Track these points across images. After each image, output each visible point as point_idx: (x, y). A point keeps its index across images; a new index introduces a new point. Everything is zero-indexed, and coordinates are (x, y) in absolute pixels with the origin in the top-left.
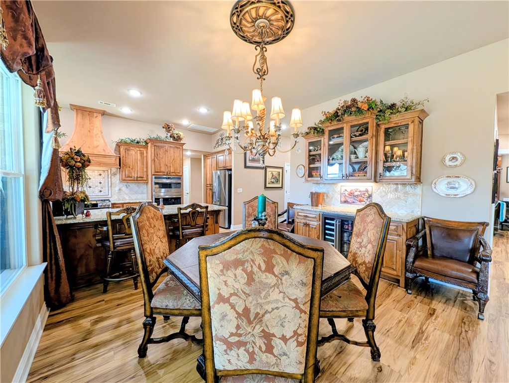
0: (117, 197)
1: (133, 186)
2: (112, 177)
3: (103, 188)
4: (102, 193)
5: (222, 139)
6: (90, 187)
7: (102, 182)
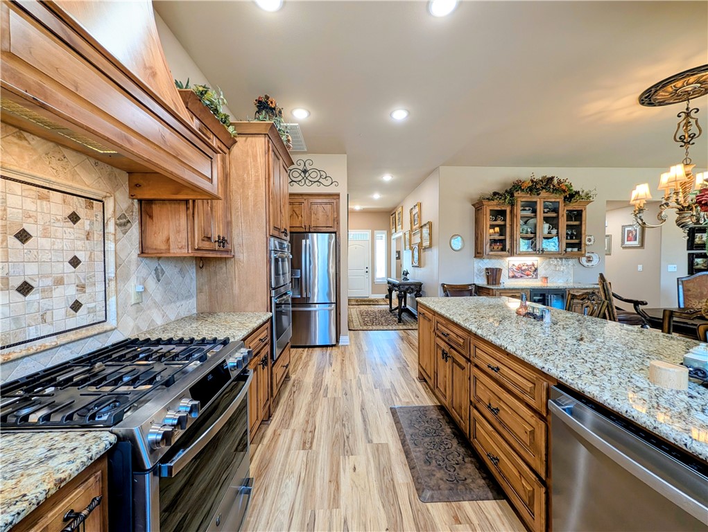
0: (132, 324)
2: (119, 233)
3: (88, 290)
4: (82, 317)
5: (305, 171)
6: (25, 289)
7: (81, 256)
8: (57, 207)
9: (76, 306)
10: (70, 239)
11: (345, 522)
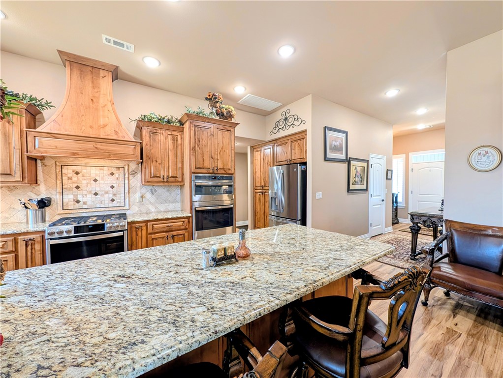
0: (137, 209)
1: (161, 191)
2: (131, 177)
3: (117, 196)
4: (115, 204)
5: (286, 119)
6: (96, 194)
7: (115, 185)
8: (106, 171)
9: (113, 200)
10: (111, 180)
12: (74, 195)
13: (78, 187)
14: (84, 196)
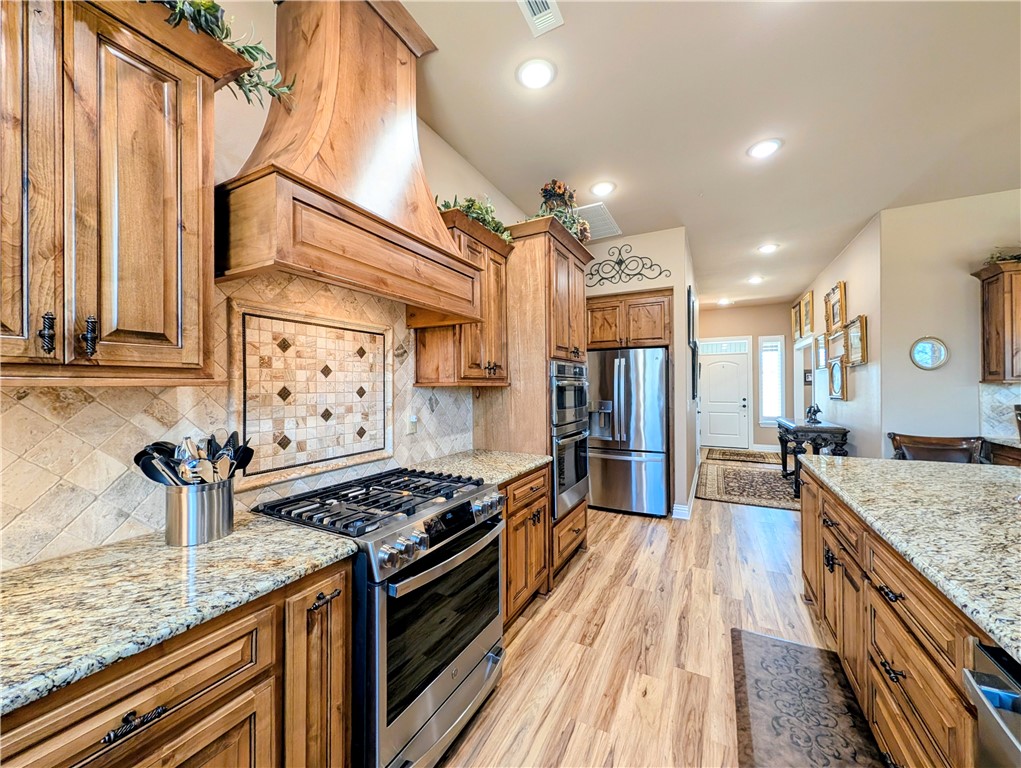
0: (407, 454)
1: (445, 402)
2: (398, 363)
3: (371, 418)
4: (366, 444)
5: (620, 262)
6: (327, 415)
7: (366, 387)
9: (361, 433)
11: (612, 752)
12: (275, 421)
13: (284, 394)
14: (300, 422)
